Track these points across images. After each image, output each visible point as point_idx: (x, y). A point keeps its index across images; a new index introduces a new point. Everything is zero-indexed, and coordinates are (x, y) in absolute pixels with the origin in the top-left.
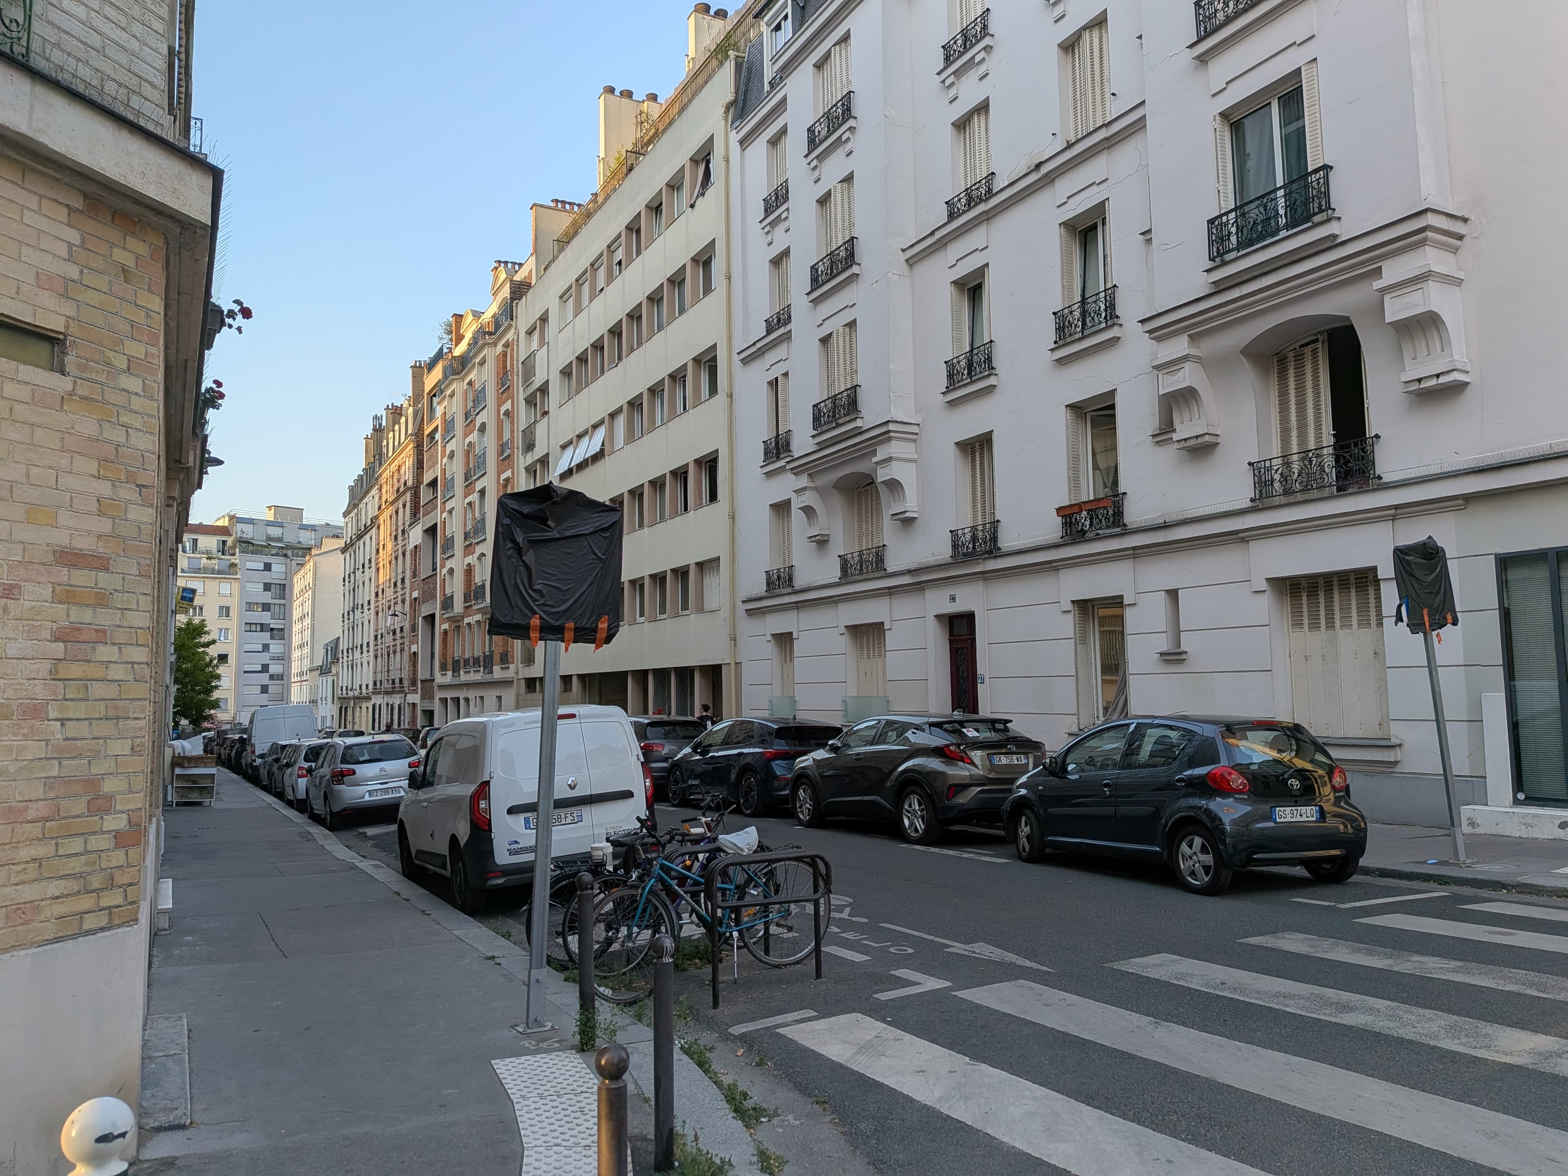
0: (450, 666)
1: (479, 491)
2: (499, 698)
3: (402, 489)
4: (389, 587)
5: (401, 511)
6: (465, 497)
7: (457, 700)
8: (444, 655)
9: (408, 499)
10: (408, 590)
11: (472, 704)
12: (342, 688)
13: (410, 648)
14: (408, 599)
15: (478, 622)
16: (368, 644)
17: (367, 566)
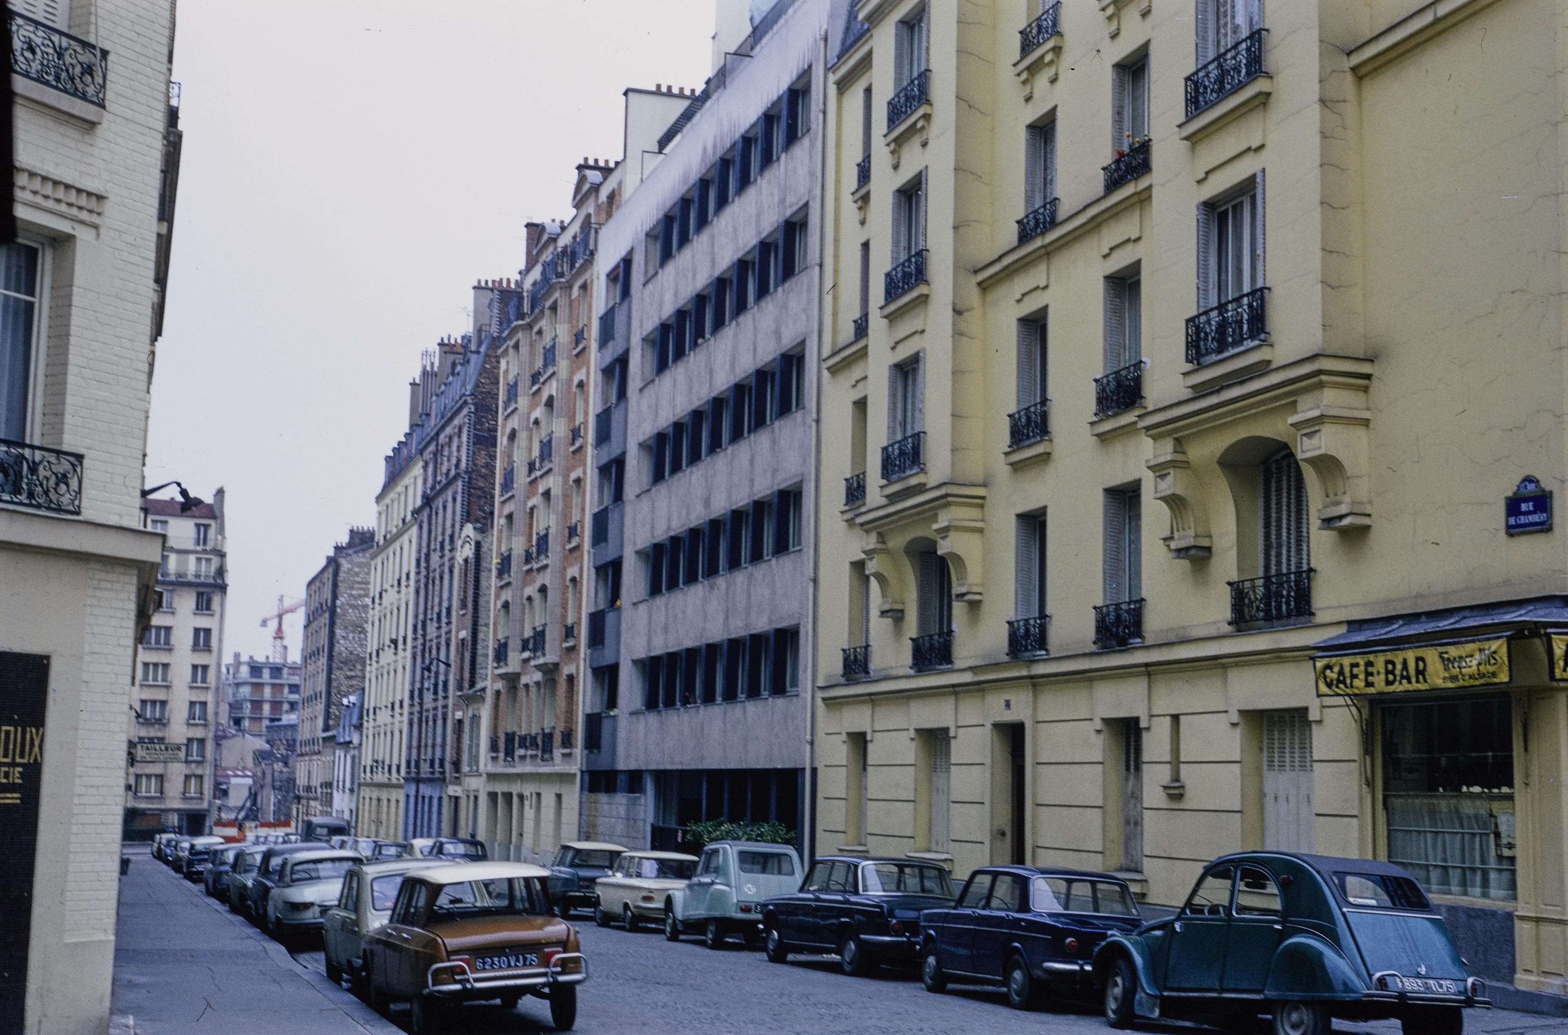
0: (502, 746)
1: (543, 494)
2: (559, 796)
3: (453, 472)
4: (431, 620)
5: (450, 506)
6: (528, 498)
7: (508, 796)
8: (495, 728)
9: (460, 490)
10: (454, 627)
11: (527, 803)
12: (365, 767)
13: (454, 715)
14: (453, 639)
15: (538, 684)
16: (401, 702)
17: (403, 583)
